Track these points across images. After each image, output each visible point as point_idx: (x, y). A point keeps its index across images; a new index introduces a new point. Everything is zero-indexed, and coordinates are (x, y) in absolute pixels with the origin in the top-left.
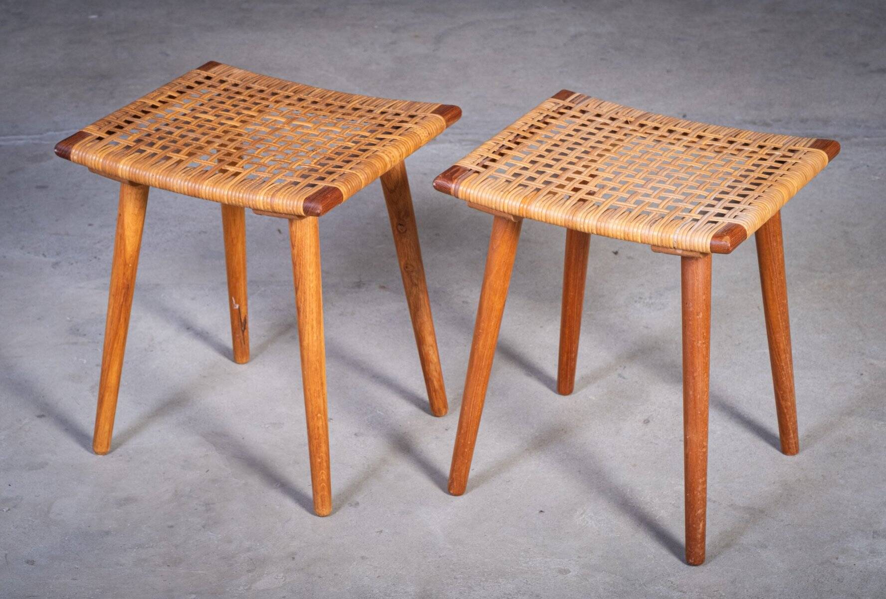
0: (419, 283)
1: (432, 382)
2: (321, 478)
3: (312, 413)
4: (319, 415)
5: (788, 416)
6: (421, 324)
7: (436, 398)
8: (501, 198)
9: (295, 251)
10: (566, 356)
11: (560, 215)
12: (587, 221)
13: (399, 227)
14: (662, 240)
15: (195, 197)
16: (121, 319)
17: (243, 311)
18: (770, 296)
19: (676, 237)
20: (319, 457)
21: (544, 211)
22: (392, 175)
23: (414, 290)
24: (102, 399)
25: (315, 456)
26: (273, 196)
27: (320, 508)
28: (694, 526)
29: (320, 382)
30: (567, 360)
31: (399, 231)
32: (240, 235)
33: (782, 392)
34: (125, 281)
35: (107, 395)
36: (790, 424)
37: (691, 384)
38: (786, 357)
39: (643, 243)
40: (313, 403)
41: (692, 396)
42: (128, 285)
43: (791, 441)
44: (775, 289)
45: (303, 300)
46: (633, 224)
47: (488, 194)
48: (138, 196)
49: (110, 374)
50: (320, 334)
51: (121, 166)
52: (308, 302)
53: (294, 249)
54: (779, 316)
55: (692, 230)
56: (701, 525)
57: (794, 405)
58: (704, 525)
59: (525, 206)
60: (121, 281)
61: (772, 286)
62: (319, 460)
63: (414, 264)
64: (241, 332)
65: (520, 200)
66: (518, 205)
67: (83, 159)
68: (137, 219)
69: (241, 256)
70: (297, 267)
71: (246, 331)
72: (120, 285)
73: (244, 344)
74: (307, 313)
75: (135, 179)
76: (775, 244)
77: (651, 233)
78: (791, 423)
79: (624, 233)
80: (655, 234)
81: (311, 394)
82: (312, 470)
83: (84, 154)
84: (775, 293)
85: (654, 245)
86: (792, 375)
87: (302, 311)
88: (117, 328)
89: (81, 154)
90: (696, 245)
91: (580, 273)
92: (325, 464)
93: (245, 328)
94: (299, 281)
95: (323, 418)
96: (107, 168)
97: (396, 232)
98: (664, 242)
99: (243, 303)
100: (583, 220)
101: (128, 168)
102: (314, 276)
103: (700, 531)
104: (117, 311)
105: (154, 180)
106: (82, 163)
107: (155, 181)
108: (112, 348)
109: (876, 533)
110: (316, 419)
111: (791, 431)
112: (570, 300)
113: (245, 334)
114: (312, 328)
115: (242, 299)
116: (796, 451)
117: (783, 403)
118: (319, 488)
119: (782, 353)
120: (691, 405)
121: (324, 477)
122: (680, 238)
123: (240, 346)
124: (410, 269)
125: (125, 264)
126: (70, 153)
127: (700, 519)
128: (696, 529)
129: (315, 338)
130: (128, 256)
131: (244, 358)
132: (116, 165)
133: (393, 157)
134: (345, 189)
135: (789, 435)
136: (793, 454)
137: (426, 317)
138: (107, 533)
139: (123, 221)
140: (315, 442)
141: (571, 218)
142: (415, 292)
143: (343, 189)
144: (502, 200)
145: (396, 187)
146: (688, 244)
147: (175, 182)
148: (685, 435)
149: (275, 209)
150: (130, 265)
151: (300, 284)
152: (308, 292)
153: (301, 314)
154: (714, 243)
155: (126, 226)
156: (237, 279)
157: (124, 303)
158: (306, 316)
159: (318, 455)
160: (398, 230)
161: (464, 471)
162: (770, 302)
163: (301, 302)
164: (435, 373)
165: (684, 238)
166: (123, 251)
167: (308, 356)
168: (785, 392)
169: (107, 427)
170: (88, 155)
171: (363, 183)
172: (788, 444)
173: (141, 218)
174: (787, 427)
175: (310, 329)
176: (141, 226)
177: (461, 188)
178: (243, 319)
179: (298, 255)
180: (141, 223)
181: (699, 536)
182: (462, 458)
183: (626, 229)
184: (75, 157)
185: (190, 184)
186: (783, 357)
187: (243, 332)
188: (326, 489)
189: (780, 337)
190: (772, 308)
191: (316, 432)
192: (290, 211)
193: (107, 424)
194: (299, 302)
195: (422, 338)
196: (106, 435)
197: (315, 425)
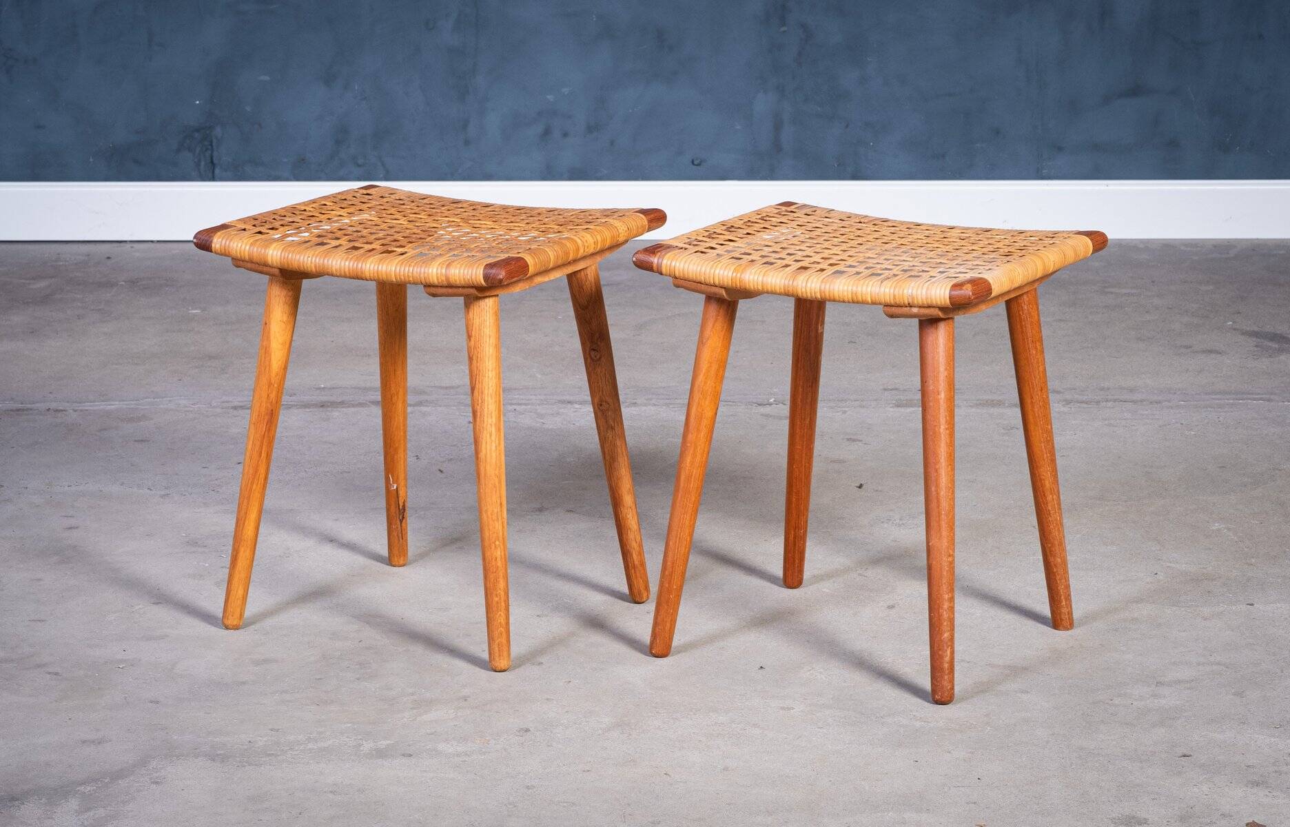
0: (616, 425)
1: (632, 555)
2: (499, 621)
3: (489, 539)
4: (497, 543)
5: (1058, 577)
6: (618, 479)
7: (636, 576)
8: (711, 268)
9: (472, 343)
10: (793, 533)
11: (778, 281)
12: (809, 285)
13: (593, 353)
14: (894, 296)
15: (358, 279)
16: (263, 455)
17: (401, 493)
18: (1031, 418)
19: (910, 291)
20: (497, 596)
21: (760, 279)
22: (585, 287)
23: (610, 434)
24: (236, 556)
25: (492, 594)
26: (448, 266)
27: (497, 659)
28: (940, 653)
29: (499, 501)
30: (795, 538)
31: (591, 358)
32: (401, 393)
33: (1050, 545)
34: (268, 405)
35: (242, 550)
36: (1061, 588)
37: (933, 478)
38: (1053, 499)
39: (874, 303)
40: (491, 527)
41: (934, 493)
42: (272, 410)
43: (1063, 611)
44: (1036, 410)
45: (480, 401)
46: (862, 282)
47: (696, 265)
48: (288, 298)
49: (247, 522)
50: (499, 444)
51: (271, 252)
52: (486, 404)
53: (470, 340)
54: (1043, 445)
55: (929, 283)
56: (948, 652)
57: (1065, 562)
58: (953, 653)
59: (739, 275)
60: (264, 405)
61: (1033, 407)
62: (496, 599)
63: (610, 401)
64: (399, 522)
65: (733, 268)
66: (730, 274)
67: (227, 248)
68: (286, 328)
69: (401, 419)
70: (474, 362)
71: (404, 521)
72: (263, 409)
73: (402, 539)
74: (485, 418)
75: (288, 264)
76: (1034, 352)
77: (882, 289)
78: (1063, 587)
79: (852, 293)
80: (887, 290)
81: (488, 517)
82: (487, 613)
83: (227, 243)
84: (1037, 415)
85: (887, 305)
86: (1062, 524)
87: (479, 416)
88: (258, 466)
89: (224, 242)
90: (933, 297)
91: (809, 420)
92: (503, 604)
93: (403, 518)
94: (476, 378)
95: (502, 547)
96: (255, 254)
97: (589, 360)
98: (897, 297)
99: (402, 483)
100: (804, 284)
101: (279, 253)
102: (494, 372)
103: (947, 659)
104: (258, 443)
105: (309, 262)
106: (225, 254)
107: (311, 263)
108: (251, 489)
109: (1159, 684)
110: (493, 547)
111: (1062, 597)
112: (797, 457)
113: (403, 525)
114: (491, 436)
115: (402, 476)
116: (1070, 624)
117: (1051, 559)
118: (496, 634)
119: (1048, 493)
120: (934, 505)
121: (503, 621)
122: (914, 292)
123: (396, 541)
124: (605, 406)
125: (270, 384)
126: (212, 242)
127: (947, 643)
128: (941, 657)
129: (494, 448)
130: (273, 374)
131: (402, 558)
132: (265, 251)
133: (586, 241)
134: (532, 261)
135: (1060, 602)
136: (1067, 629)
137: (623, 470)
138: (244, 683)
139: (269, 332)
140: (492, 576)
141: (791, 283)
142: (610, 436)
143: (529, 260)
144: (712, 271)
145: (588, 302)
146: (924, 297)
147: (334, 263)
148: (928, 543)
149: (451, 280)
150: (276, 386)
151: (477, 382)
152: (486, 392)
153: (478, 419)
154: (953, 293)
155: (272, 338)
156: (396, 450)
157: (266, 433)
158: (484, 421)
159: (495, 593)
160: (591, 356)
161: (668, 625)
162: (1031, 427)
163: (478, 405)
164: (634, 545)
165: (919, 292)
166: (267, 369)
167: (485, 470)
168: (1053, 545)
169: (241, 592)
170: (232, 243)
171: (552, 260)
172: (1060, 614)
173: (289, 327)
174: (1058, 592)
175: (488, 435)
176: (289, 336)
177: (665, 262)
178: (401, 505)
179: (475, 348)
180: (290, 333)
181: (946, 666)
182: (666, 607)
183: (854, 289)
184: (218, 246)
185: (351, 264)
186: (1050, 498)
187: (401, 522)
188: (504, 634)
189: (1045, 472)
190: (1033, 434)
191: (494, 564)
192: (468, 280)
193: (241, 587)
194: (476, 405)
195: (619, 498)
196: (239, 602)
197: (492, 554)
